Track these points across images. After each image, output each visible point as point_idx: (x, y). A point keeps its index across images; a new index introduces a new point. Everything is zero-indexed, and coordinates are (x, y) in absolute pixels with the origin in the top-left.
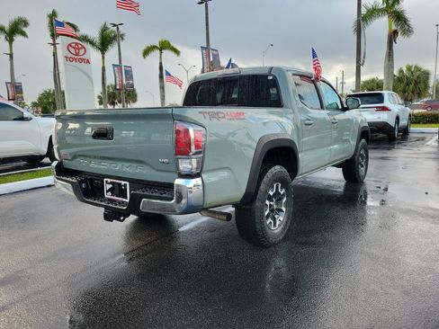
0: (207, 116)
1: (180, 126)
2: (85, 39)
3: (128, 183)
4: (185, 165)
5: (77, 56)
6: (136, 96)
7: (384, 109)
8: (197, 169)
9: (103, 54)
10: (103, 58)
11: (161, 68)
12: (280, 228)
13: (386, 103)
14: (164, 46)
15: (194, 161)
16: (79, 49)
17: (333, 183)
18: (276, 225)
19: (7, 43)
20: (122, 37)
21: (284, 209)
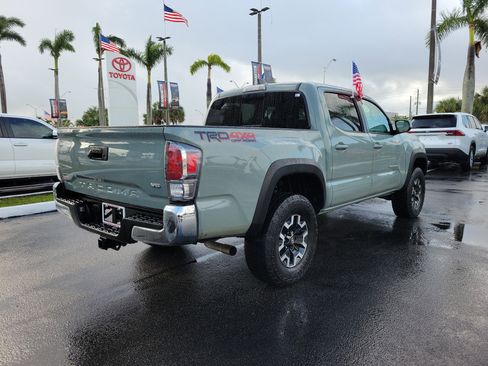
0: (205, 136)
1: (174, 147)
2: (131, 53)
3: (123, 208)
4: (176, 191)
5: (121, 72)
6: (183, 115)
7: (457, 133)
8: (190, 195)
9: (149, 69)
10: (149, 74)
11: (209, 85)
12: (299, 266)
13: (460, 127)
14: (214, 61)
15: (186, 187)
16: (124, 64)
17: (380, 217)
18: (294, 263)
19: (53, 58)
20: (169, 51)
21: (305, 245)
